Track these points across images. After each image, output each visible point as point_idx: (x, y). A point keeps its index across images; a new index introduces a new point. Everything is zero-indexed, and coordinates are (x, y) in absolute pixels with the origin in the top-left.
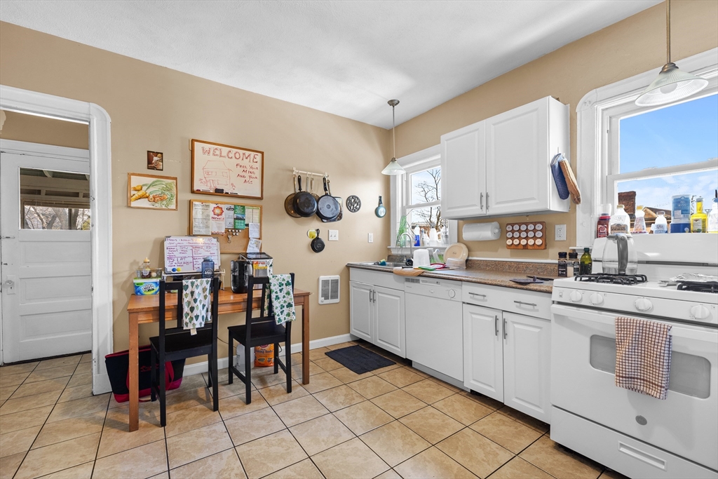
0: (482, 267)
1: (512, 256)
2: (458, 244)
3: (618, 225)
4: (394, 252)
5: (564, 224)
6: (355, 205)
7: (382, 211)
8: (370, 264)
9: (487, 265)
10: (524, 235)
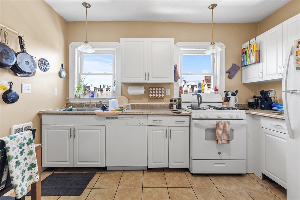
0: (136, 107)
1: (149, 101)
2: (122, 96)
3: (186, 90)
4: (71, 101)
5: (169, 89)
6: (45, 66)
7: (64, 74)
8: (62, 110)
9: (138, 106)
10: (157, 92)
